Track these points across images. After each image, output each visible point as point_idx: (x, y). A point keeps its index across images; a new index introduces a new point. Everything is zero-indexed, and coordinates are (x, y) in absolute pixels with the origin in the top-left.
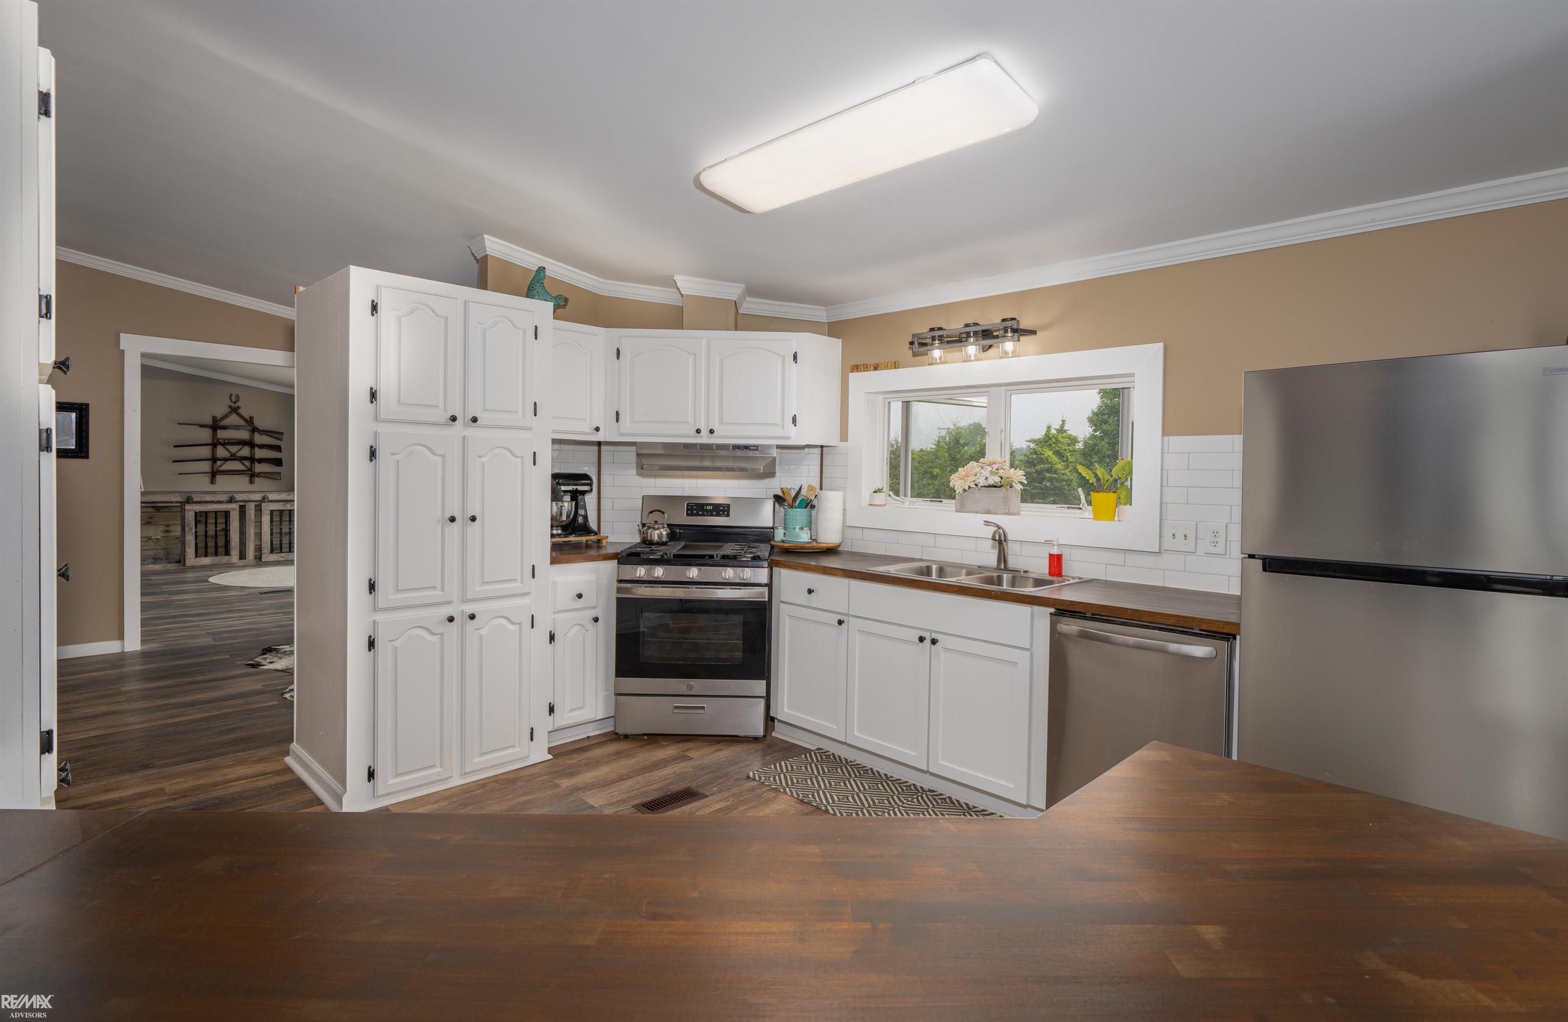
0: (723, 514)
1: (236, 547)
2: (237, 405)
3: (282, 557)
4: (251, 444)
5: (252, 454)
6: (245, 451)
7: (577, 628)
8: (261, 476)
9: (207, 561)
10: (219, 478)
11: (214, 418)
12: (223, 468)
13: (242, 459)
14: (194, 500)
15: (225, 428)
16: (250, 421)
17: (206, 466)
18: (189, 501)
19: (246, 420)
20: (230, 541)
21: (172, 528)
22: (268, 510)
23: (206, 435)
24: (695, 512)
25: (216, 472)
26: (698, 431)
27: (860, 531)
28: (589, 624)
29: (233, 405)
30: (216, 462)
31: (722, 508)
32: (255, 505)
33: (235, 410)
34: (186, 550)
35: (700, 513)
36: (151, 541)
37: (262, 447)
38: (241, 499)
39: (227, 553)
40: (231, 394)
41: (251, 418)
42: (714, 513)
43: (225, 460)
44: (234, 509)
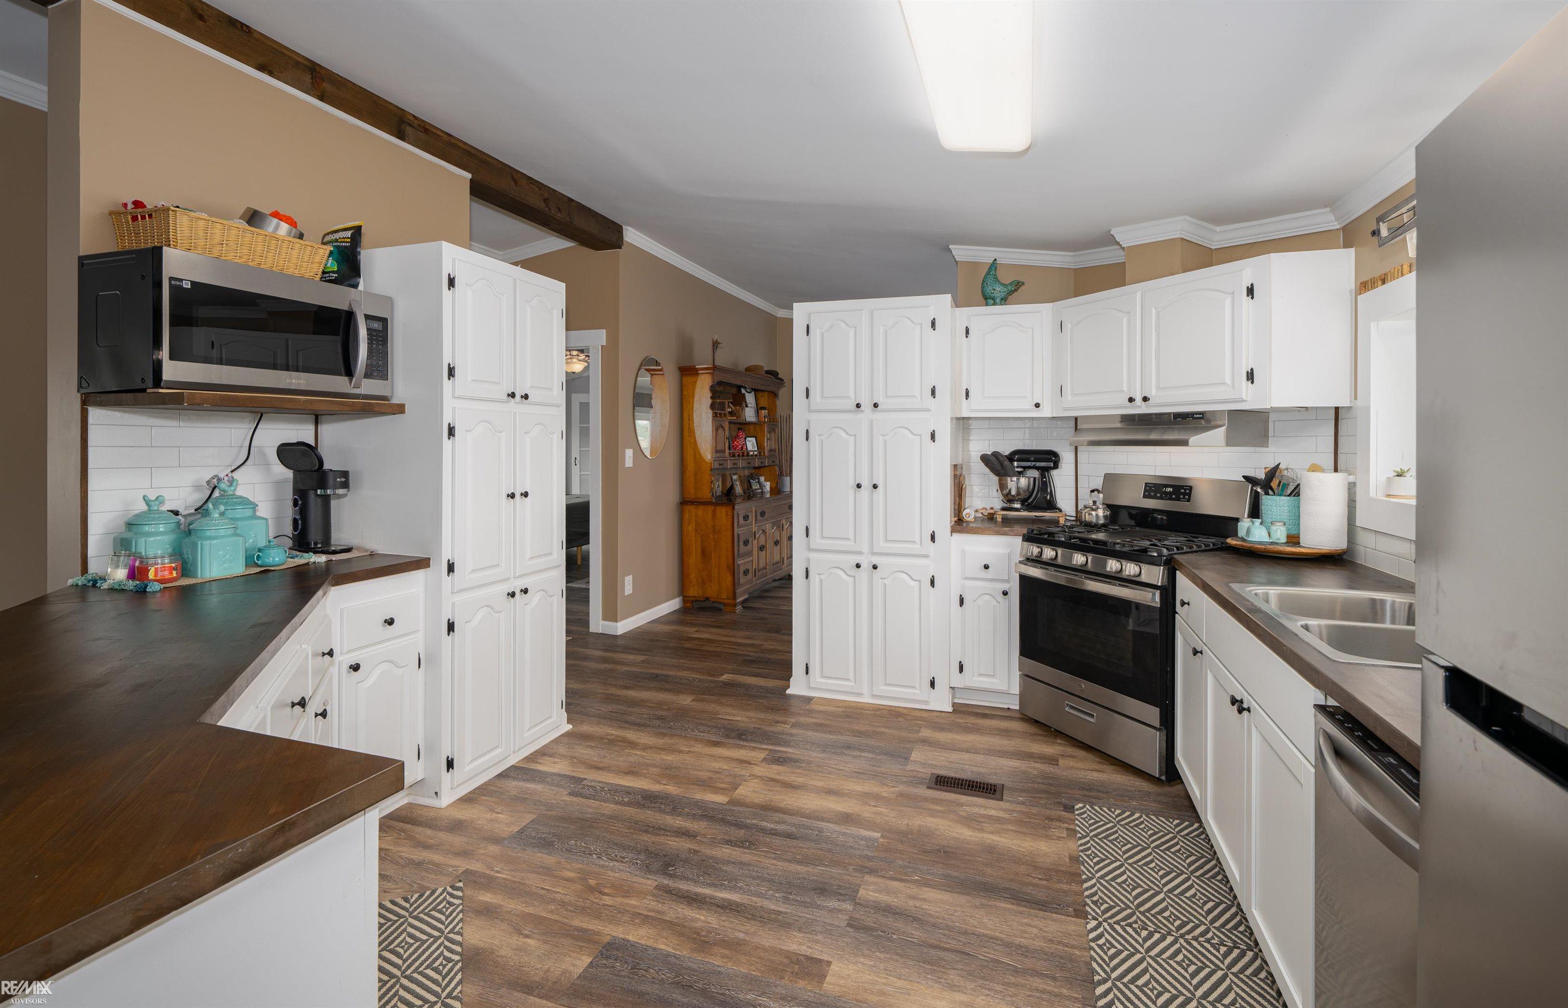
0: (1184, 498)
7: (987, 597)
24: (1152, 494)
26: (1131, 400)
27: (1373, 536)
28: (1001, 597)
31: (1182, 491)
35: (1158, 495)
42: (1174, 496)
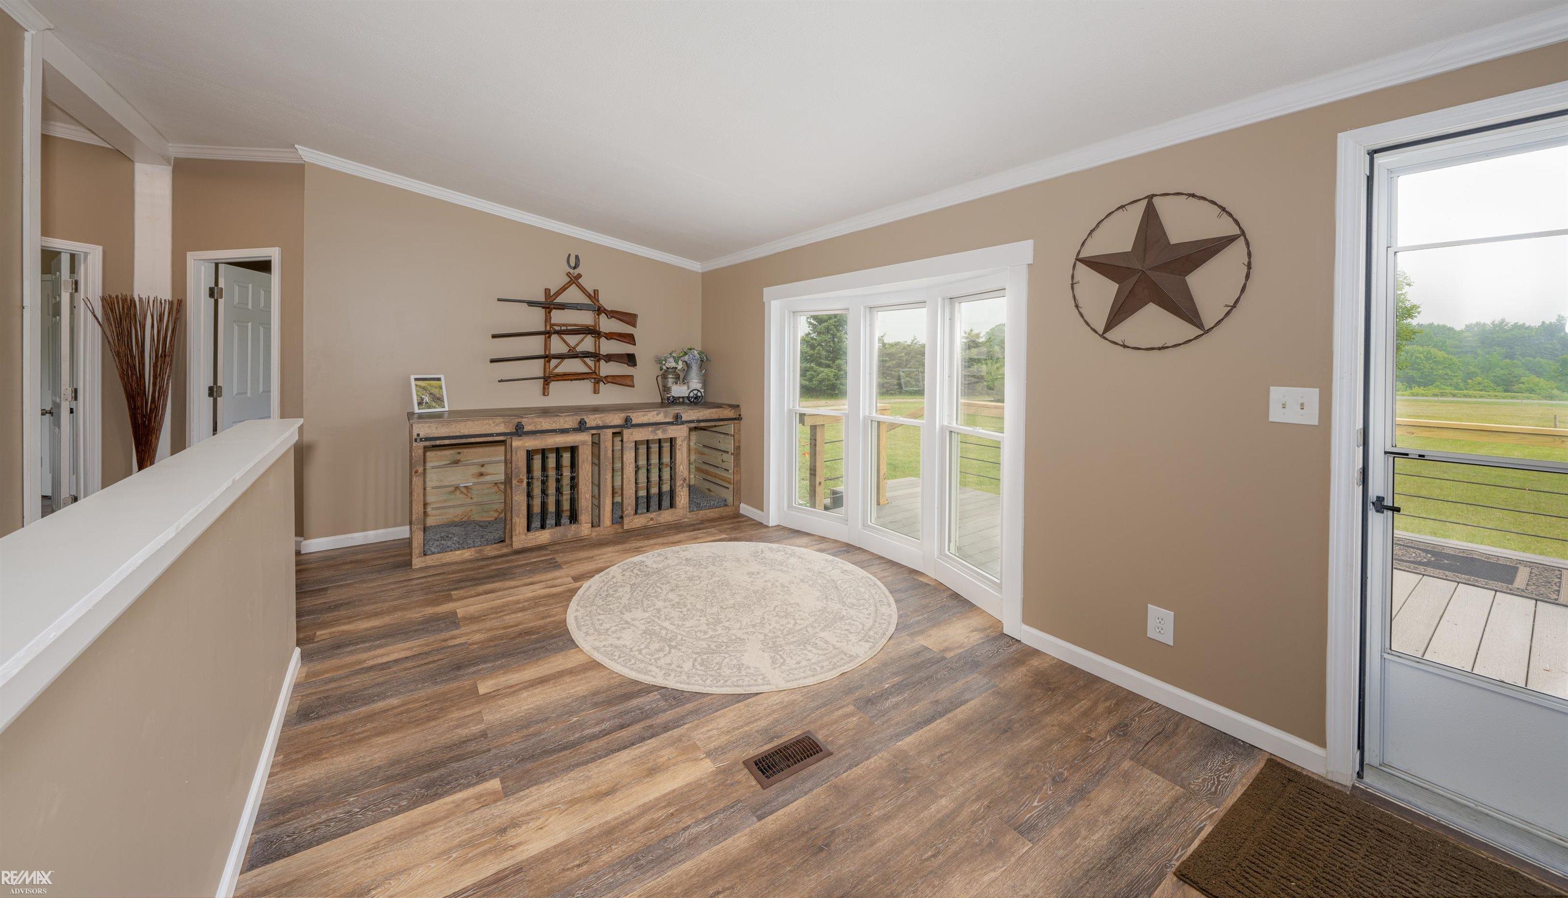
1: (587, 507)
2: (576, 272)
3: (652, 519)
4: (593, 331)
5: (597, 346)
6: (587, 344)
8: (609, 382)
9: (543, 536)
10: (553, 386)
11: (547, 291)
12: (559, 370)
13: (585, 355)
14: (525, 430)
15: (562, 307)
16: (594, 296)
17: (536, 368)
18: (519, 431)
19: (589, 296)
20: (578, 498)
21: (488, 469)
22: (632, 442)
23: (535, 319)
25: (549, 377)
29: (572, 271)
30: (549, 361)
32: (613, 433)
33: (574, 280)
34: (514, 521)
36: (458, 492)
37: (610, 336)
38: (593, 424)
39: (574, 517)
40: (570, 255)
41: (596, 291)
43: (561, 357)
44: (584, 443)
